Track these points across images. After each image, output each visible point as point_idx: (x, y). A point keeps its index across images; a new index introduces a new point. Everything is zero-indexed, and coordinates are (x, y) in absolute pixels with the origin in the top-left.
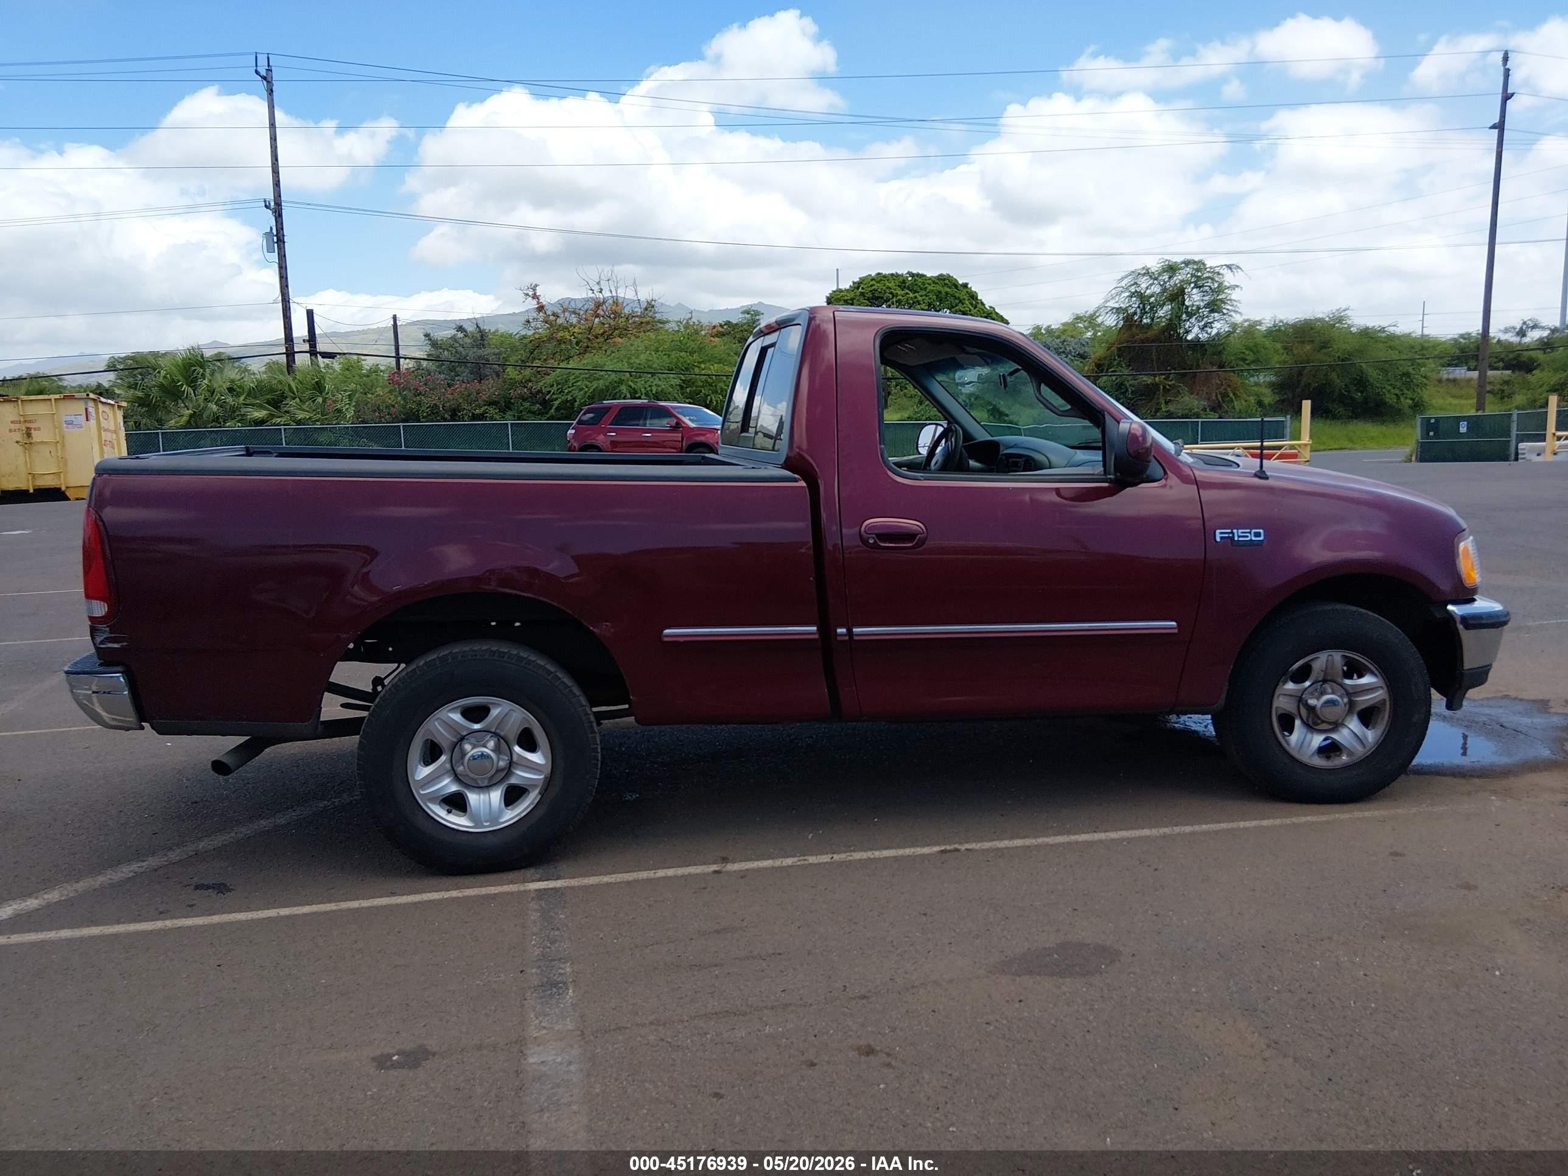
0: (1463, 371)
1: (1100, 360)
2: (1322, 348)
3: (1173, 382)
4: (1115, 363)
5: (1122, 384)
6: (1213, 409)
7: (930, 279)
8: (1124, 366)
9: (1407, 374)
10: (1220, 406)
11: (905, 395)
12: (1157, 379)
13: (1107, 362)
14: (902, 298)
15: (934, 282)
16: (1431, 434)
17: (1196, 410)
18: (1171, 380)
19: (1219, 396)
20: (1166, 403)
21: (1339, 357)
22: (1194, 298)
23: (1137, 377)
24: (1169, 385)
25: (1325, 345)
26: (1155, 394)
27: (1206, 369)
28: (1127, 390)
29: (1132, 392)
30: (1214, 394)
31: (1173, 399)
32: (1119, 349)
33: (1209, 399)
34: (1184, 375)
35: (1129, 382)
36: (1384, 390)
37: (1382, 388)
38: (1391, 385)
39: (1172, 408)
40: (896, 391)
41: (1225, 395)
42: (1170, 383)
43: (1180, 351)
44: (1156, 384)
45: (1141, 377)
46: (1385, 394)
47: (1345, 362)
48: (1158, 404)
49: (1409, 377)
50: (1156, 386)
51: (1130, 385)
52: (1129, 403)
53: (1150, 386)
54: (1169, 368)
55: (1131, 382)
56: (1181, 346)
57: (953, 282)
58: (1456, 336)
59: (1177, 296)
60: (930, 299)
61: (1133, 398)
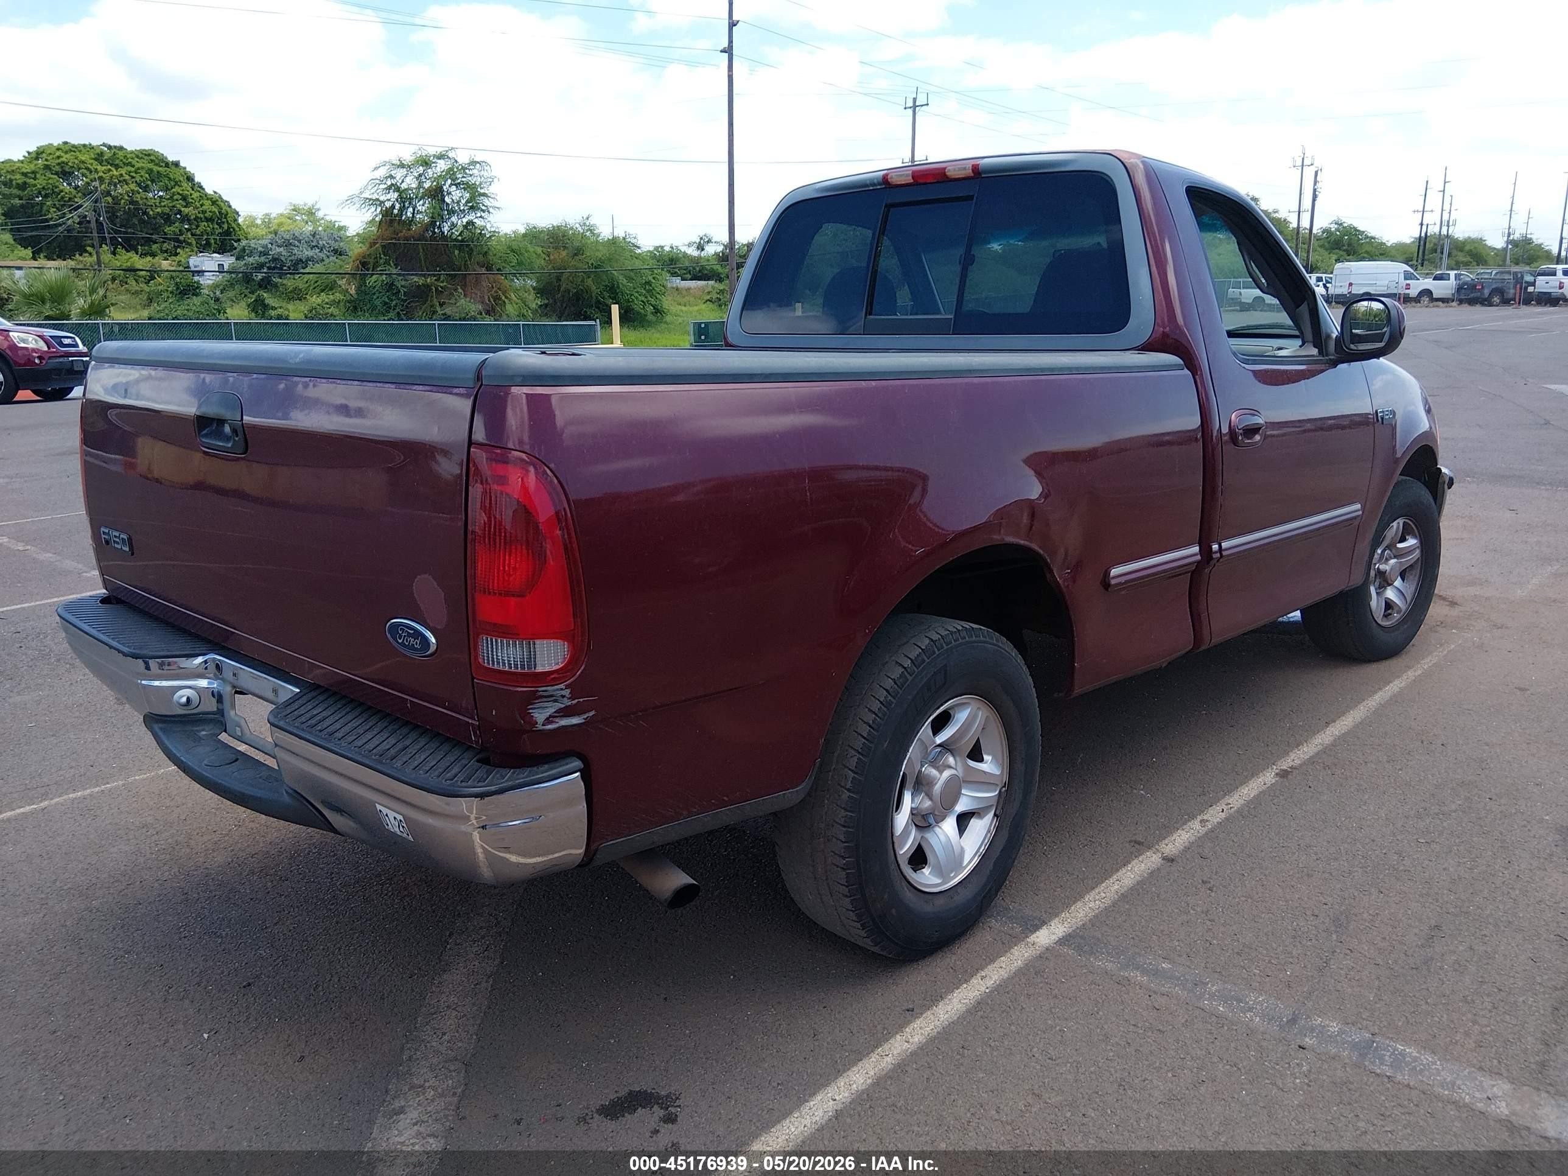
0: (678, 281)
1: (364, 257)
2: (576, 254)
3: (445, 284)
4: (382, 261)
5: (392, 284)
6: (488, 313)
7: (132, 152)
8: (392, 265)
9: (649, 283)
10: (494, 309)
11: (127, 290)
12: (428, 280)
13: (372, 261)
14: (104, 176)
15: (137, 157)
16: (703, 337)
17: (473, 313)
18: (442, 282)
19: (492, 300)
20: (441, 305)
21: (592, 264)
22: (455, 195)
23: (407, 277)
24: (441, 287)
25: (578, 252)
26: (428, 296)
27: (475, 271)
28: (399, 291)
29: (405, 292)
30: (486, 297)
31: (447, 301)
32: (383, 247)
33: (482, 303)
34: (453, 277)
35: (400, 283)
36: (633, 297)
37: (632, 295)
38: (637, 292)
39: (448, 310)
40: (114, 286)
41: (497, 298)
42: (442, 285)
43: (447, 252)
44: (428, 285)
45: (412, 277)
46: (633, 301)
47: (597, 269)
48: (432, 306)
49: (651, 285)
50: (428, 287)
51: (402, 286)
52: (403, 305)
53: (423, 288)
54: (438, 269)
55: (403, 283)
56: (447, 245)
57: (161, 157)
58: (651, 249)
59: (437, 194)
60: (142, 176)
61: (406, 300)
